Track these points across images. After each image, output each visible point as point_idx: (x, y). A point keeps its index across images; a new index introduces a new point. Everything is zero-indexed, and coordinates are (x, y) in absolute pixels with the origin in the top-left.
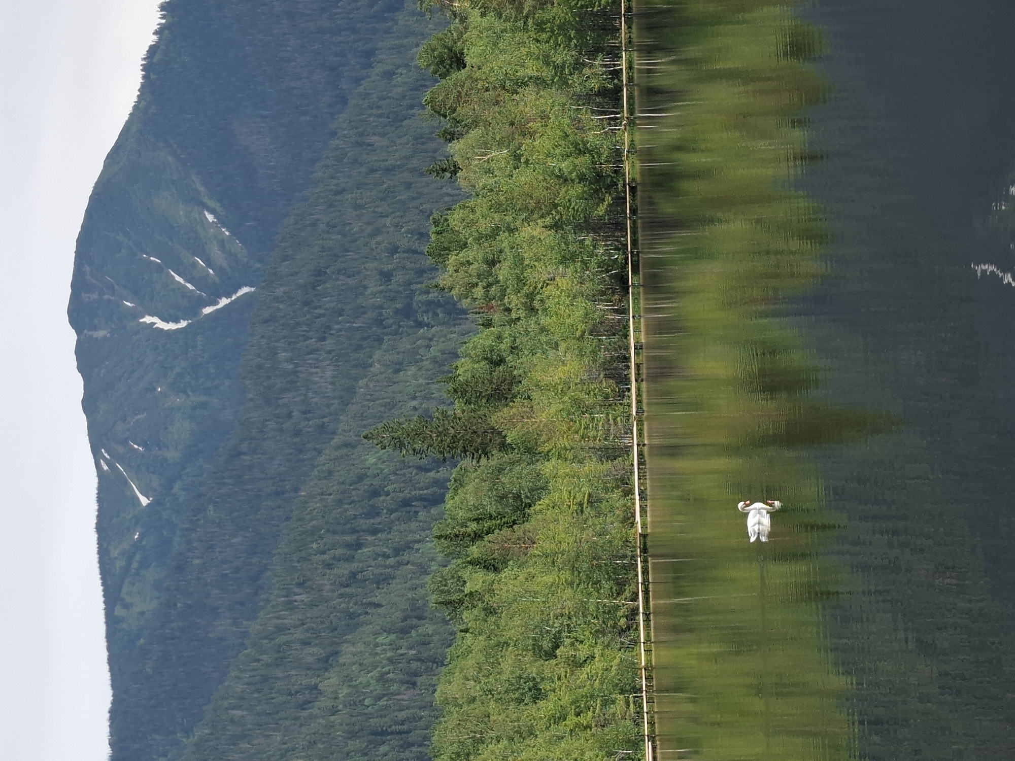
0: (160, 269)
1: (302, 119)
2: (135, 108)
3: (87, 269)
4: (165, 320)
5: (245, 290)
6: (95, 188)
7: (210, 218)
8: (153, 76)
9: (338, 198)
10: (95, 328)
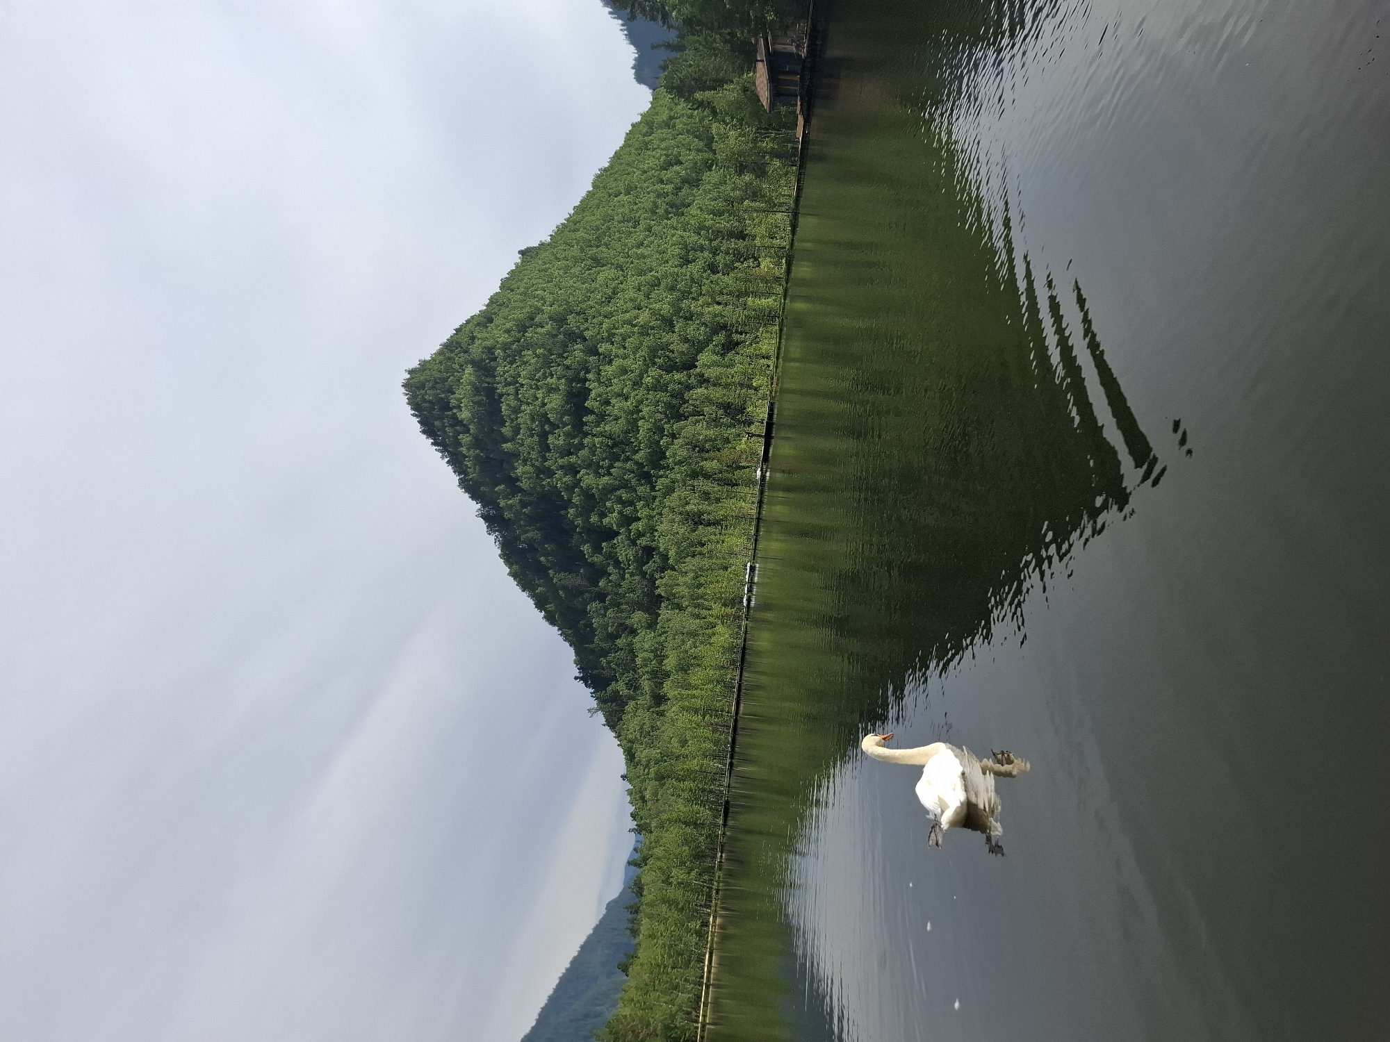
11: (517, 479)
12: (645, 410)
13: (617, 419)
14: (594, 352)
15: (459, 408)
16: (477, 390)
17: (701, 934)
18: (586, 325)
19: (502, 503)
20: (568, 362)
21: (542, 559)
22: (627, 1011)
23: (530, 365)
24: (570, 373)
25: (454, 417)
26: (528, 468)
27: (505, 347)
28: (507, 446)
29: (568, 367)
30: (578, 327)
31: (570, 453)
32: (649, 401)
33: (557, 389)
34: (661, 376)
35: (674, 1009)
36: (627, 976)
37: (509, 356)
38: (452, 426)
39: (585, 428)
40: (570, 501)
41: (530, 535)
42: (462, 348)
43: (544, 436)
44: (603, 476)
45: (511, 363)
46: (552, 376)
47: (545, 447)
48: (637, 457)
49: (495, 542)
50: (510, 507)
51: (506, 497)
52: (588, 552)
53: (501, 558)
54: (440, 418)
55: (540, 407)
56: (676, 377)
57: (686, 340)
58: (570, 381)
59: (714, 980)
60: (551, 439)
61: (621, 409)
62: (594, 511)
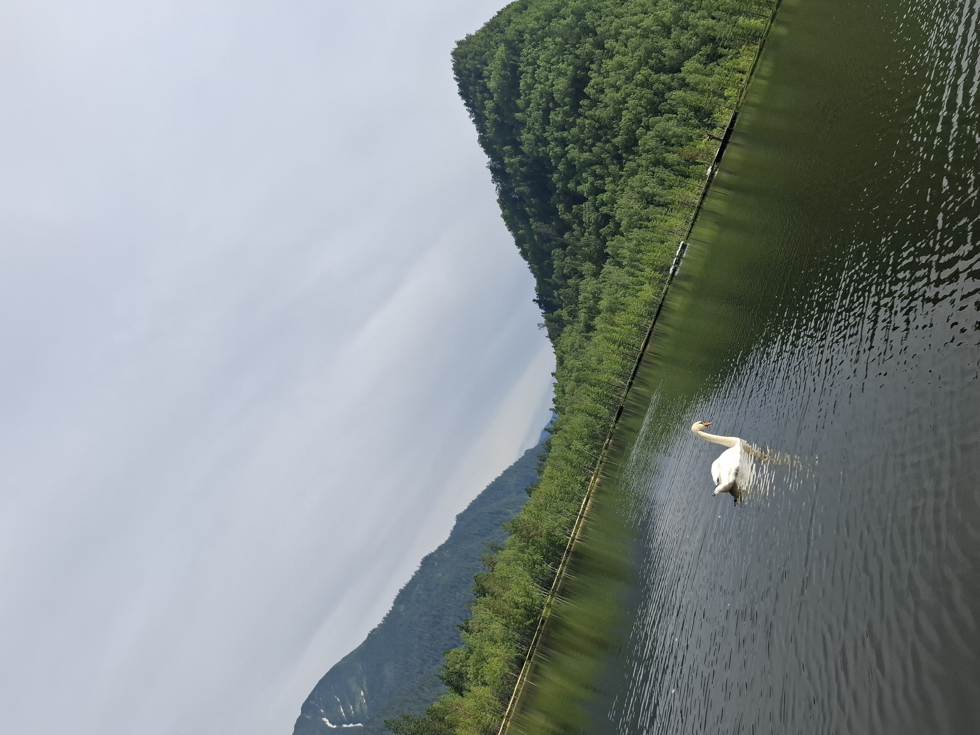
0: (338, 703)
1: (407, 673)
2: (359, 646)
3: (317, 692)
4: (330, 722)
5: (360, 724)
6: (334, 666)
7: (362, 693)
8: (370, 638)
9: (405, 703)
10: (307, 715)
11: (521, 143)
12: (631, 102)
13: (606, 106)
14: (600, 45)
15: (489, 78)
16: (504, 66)
17: (584, 485)
18: (600, 22)
19: (506, 160)
20: (578, 52)
21: (527, 209)
22: (525, 517)
23: (548, 50)
24: (578, 62)
25: (484, 85)
26: (530, 136)
27: (533, 32)
28: (518, 115)
29: (577, 57)
30: (593, 23)
31: (563, 129)
32: (636, 95)
33: (565, 74)
34: (650, 75)
35: (556, 524)
36: (530, 496)
37: (534, 40)
38: (481, 92)
39: (580, 110)
40: (556, 167)
41: (522, 189)
42: (500, 28)
43: (547, 111)
44: (586, 152)
45: (534, 47)
46: (563, 61)
47: (546, 121)
48: (615, 140)
49: (496, 190)
50: (512, 164)
51: (510, 156)
52: (561, 210)
53: (498, 203)
54: (475, 84)
55: (550, 87)
56: (662, 78)
57: (678, 47)
58: (577, 68)
59: (586, 514)
60: (552, 115)
61: (612, 98)
62: (572, 179)
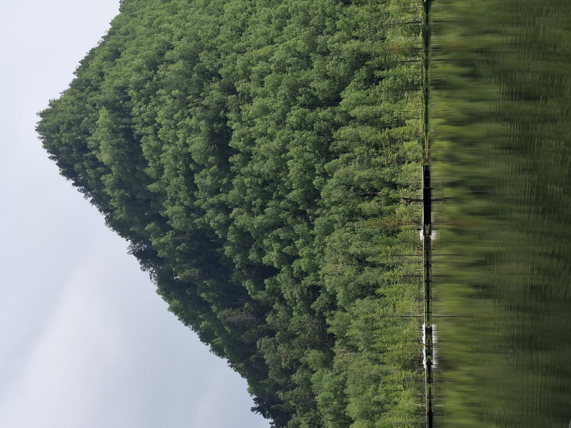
11: (167, 218)
12: (293, 151)
13: (264, 158)
14: (231, 90)
15: (97, 148)
16: (114, 132)
18: (219, 61)
19: (154, 242)
20: (205, 102)
21: (203, 295)
23: (166, 105)
24: (210, 113)
25: (94, 159)
26: (177, 208)
27: (138, 87)
28: (153, 187)
29: (206, 107)
30: (212, 65)
31: (217, 192)
32: (296, 140)
33: (198, 131)
34: (305, 114)
37: (143, 95)
38: (93, 167)
39: (233, 168)
40: (225, 239)
41: (187, 273)
42: (92, 85)
43: (189, 175)
44: (257, 215)
45: (146, 103)
46: (191, 117)
47: (192, 187)
48: (290, 196)
49: (151, 278)
50: (163, 246)
51: (158, 236)
52: (250, 288)
53: (159, 294)
54: (80, 160)
55: (183, 147)
56: (321, 115)
57: (326, 76)
58: (211, 121)
60: (197, 179)
61: (268, 150)
62: (251, 247)
